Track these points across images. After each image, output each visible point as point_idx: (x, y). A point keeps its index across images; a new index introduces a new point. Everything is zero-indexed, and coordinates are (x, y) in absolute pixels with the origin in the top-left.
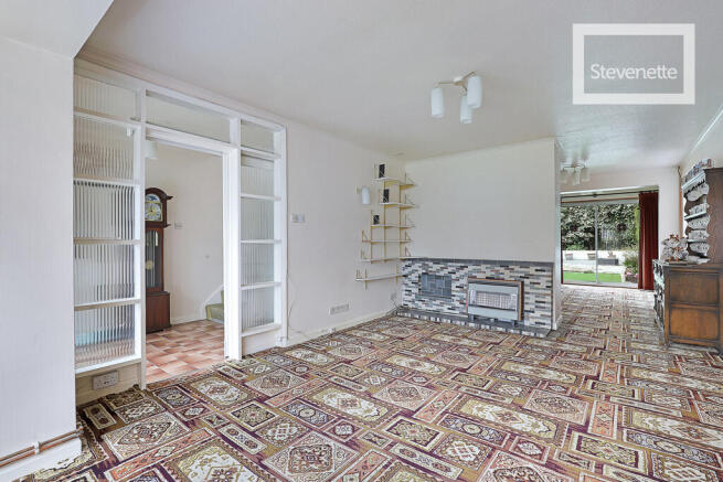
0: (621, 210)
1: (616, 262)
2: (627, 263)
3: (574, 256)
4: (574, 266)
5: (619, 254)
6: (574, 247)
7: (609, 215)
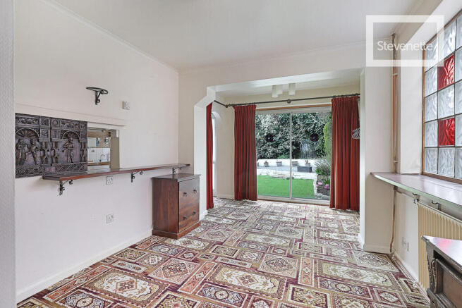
0: (314, 128)
1: (310, 170)
2: (318, 171)
3: (283, 164)
4: (280, 172)
5: (313, 162)
6: (283, 156)
7: (306, 131)
